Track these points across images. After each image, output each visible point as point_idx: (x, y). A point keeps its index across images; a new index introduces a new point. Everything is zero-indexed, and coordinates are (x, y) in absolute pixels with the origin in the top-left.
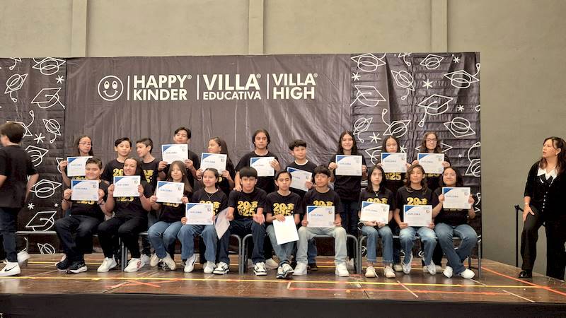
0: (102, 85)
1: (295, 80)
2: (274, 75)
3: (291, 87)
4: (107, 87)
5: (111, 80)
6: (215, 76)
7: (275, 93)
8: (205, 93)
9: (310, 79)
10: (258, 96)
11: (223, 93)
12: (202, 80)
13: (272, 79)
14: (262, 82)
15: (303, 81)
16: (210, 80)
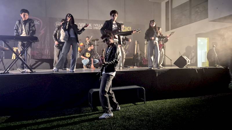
0: (56, 24)
1: (99, 26)
2: (95, 24)
3: (98, 27)
4: (57, 24)
5: (58, 23)
6: (82, 24)
7: (95, 28)
8: (80, 27)
10: (91, 28)
13: (94, 25)
14: (92, 25)
15: (100, 26)
16: (81, 24)
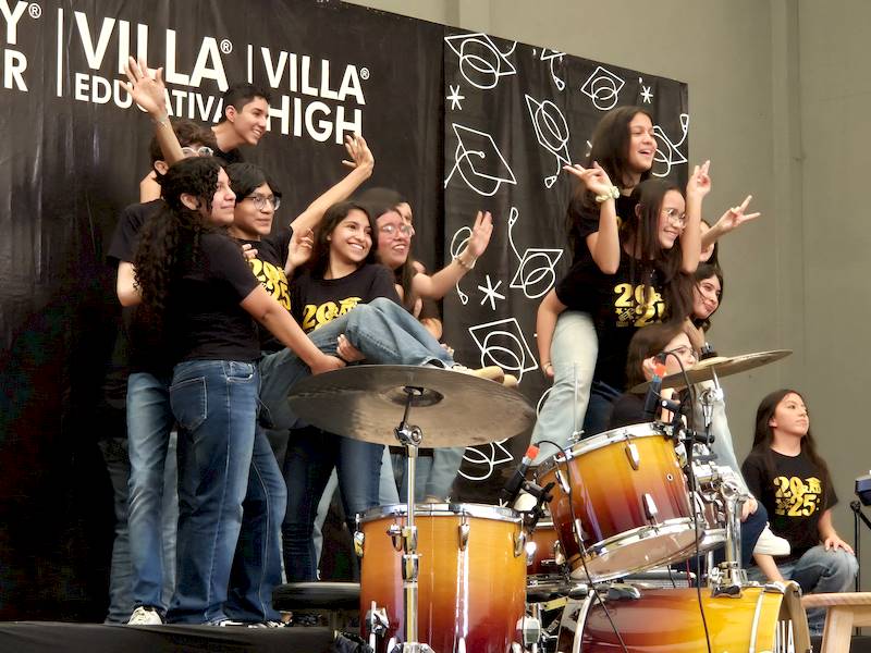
2: (267, 54)
3: (307, 100)
9: (351, 84)
12: (71, 24)
13: (259, 64)
14: (233, 64)
15: (334, 85)
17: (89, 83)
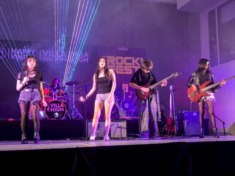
6: (48, 51)
7: (73, 59)
8: (43, 58)
9: (86, 55)
10: (66, 60)
11: (51, 58)
12: (42, 52)
15: (83, 55)
16: (45, 52)
17: (45, 58)
